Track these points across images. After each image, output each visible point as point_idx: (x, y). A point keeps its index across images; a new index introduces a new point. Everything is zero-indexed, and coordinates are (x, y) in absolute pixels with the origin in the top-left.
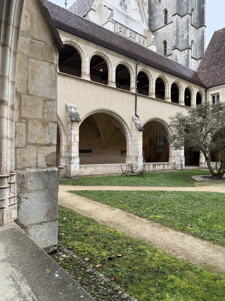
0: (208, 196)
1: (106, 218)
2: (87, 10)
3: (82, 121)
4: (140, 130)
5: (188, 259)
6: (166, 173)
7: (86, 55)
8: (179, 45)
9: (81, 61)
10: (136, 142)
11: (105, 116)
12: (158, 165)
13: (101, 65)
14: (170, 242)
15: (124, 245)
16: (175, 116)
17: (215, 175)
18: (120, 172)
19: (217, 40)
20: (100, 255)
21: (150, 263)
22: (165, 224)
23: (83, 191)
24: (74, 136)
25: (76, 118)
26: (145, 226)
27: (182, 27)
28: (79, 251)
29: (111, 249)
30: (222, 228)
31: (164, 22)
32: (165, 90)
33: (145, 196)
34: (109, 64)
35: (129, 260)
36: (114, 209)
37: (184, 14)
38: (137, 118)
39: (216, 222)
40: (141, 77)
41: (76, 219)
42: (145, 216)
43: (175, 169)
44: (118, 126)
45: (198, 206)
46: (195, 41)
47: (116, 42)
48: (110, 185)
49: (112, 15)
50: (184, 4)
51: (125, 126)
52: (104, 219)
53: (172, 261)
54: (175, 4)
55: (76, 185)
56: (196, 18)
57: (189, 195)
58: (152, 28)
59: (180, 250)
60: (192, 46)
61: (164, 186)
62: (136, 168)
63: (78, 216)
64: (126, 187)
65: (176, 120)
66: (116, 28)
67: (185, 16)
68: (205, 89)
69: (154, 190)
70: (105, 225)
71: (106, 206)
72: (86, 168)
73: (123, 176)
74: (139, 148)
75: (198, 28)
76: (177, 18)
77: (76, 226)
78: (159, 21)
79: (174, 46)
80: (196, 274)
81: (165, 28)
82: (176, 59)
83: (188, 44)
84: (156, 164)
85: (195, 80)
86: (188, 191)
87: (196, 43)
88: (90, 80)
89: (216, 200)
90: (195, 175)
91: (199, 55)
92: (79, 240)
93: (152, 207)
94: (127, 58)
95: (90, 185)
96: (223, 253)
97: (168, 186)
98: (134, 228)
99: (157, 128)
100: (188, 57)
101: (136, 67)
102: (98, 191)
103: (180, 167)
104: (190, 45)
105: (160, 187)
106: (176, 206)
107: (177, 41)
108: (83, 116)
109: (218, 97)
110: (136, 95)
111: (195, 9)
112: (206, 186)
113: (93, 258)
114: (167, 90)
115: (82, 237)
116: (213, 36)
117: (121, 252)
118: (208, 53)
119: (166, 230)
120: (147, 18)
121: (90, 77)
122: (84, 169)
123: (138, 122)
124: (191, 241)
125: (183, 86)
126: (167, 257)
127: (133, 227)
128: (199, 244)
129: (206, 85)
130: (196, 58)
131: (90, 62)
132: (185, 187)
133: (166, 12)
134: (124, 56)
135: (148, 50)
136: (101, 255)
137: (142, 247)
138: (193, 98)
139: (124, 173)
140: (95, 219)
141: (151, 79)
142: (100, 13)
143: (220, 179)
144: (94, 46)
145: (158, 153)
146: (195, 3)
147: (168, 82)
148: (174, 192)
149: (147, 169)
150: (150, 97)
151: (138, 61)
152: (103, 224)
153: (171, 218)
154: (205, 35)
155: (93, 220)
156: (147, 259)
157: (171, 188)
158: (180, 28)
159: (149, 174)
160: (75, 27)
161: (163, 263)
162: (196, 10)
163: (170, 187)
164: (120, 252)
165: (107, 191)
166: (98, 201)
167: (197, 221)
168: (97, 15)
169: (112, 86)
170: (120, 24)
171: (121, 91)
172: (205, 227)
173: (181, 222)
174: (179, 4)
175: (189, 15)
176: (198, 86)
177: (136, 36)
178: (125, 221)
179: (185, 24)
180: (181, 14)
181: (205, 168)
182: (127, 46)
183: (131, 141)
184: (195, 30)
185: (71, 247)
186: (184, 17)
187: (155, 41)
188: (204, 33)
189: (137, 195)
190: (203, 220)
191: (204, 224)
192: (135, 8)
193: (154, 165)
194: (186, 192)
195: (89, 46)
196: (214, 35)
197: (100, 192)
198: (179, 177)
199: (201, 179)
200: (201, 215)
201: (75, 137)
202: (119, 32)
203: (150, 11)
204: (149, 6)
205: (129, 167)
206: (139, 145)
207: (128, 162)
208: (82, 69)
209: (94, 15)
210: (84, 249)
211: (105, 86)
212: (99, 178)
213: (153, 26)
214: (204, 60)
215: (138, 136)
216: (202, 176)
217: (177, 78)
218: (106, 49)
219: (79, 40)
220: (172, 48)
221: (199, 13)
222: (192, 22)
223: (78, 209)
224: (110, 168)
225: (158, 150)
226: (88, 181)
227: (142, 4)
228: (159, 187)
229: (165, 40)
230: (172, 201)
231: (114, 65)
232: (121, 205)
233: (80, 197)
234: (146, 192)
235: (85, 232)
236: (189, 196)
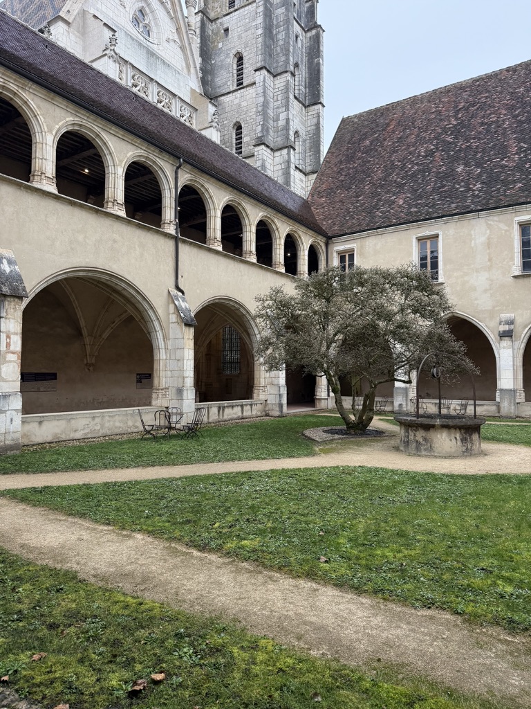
0: (348, 476)
1: (110, 564)
2: (46, 18)
3: (31, 296)
4: (188, 325)
5: (337, 653)
6: (249, 426)
7: (45, 127)
8: (270, 137)
9: (31, 141)
10: (178, 352)
11: (96, 286)
12: (230, 406)
13: (84, 159)
14: (287, 611)
15: (170, 641)
16: (268, 294)
17: (351, 425)
18: (136, 430)
19: (348, 137)
20: (101, 688)
21: (245, 688)
22: (266, 563)
23: (34, 490)
24: (8, 337)
25: (14, 289)
26: (219, 576)
27: (275, 98)
28: (33, 684)
29: (133, 659)
30: (395, 557)
31: (236, 80)
32: (242, 233)
33: (206, 488)
34: (108, 157)
35: (187, 688)
36: (129, 536)
37: (280, 70)
38: (180, 294)
39: (378, 542)
40: (188, 198)
41: (19, 578)
42: (214, 546)
43: (267, 415)
44: (131, 311)
45: (332, 505)
46: (302, 133)
47: (126, 108)
48: (112, 468)
49: (113, 41)
50: (279, 48)
51: (151, 312)
52: (103, 568)
53: (300, 669)
54: (260, 44)
55: (13, 472)
56: (303, 85)
57: (308, 478)
58: (208, 89)
59: (314, 630)
60: (297, 143)
61: (249, 459)
62: (179, 417)
63: (25, 568)
64: (155, 468)
65: (271, 303)
66: (124, 76)
67: (282, 76)
68: (325, 239)
69: (228, 471)
70: (110, 586)
71: (106, 528)
72: (40, 423)
73: (146, 439)
74: (185, 369)
75: (309, 106)
76: (264, 78)
77: (19, 601)
78: (225, 79)
79: (258, 138)
80: (365, 696)
81: (238, 94)
82: (263, 166)
83: (287, 138)
84: (226, 405)
85: (302, 216)
86: (302, 467)
87: (304, 137)
88: (56, 192)
89: (365, 485)
90: (309, 428)
91: (310, 165)
92: (34, 647)
93: (230, 518)
94: (153, 148)
95: (54, 471)
96: (409, 623)
97: (257, 459)
98: (189, 585)
99: (226, 321)
100: (289, 167)
101: (176, 173)
102: (80, 487)
103: (277, 409)
104: (293, 139)
105: (240, 462)
106: (284, 510)
107: (265, 129)
108: (34, 283)
109: (352, 257)
110: (176, 239)
111: (302, 64)
112: (338, 453)
113: (81, 703)
114: (248, 234)
115: (40, 634)
116: (339, 128)
117: (164, 665)
118: (329, 163)
119: (270, 578)
120: (198, 66)
121: (55, 185)
122: (35, 425)
123: (184, 305)
124: (333, 601)
125: (282, 229)
126: (288, 660)
127: (185, 582)
128: (353, 607)
129: (327, 231)
130: (304, 171)
131: (57, 147)
132: (294, 457)
133: (240, 59)
134: (146, 144)
135: (203, 138)
136: (105, 684)
137: (217, 640)
138: (302, 257)
139: (148, 432)
140: (76, 572)
141: (211, 206)
142: (83, 32)
143: (362, 435)
144: (67, 107)
145: (227, 379)
146: (302, 53)
147: (250, 216)
148: (273, 471)
149: (205, 419)
150: (211, 247)
151: (181, 160)
152: (101, 584)
153: (278, 544)
154: (321, 122)
155: (72, 576)
156: (237, 675)
157: (264, 461)
158: (271, 100)
159: (211, 430)
160: (16, 53)
161: (280, 680)
162: (304, 68)
163: (263, 459)
164: (161, 667)
165: (106, 484)
166: (83, 515)
167: (338, 544)
168: (74, 34)
169: (115, 213)
170: (133, 66)
171: (139, 226)
172: (358, 558)
173: (302, 551)
174: (268, 47)
175: (290, 75)
176: (311, 233)
177: (173, 101)
178: (163, 567)
179: (280, 92)
180: (272, 70)
181: (327, 410)
182: (152, 122)
183: (166, 349)
184: (302, 109)
185: (6, 675)
186: (278, 77)
187: (216, 120)
188: (321, 119)
189: (188, 489)
190: (350, 540)
191: (355, 552)
192: (171, 38)
193: (219, 408)
194: (299, 469)
195: (53, 106)
196: (340, 125)
197: (84, 489)
198: (278, 433)
199: (325, 435)
200: (343, 528)
201: (10, 338)
202: (131, 85)
203: (205, 51)
204: (201, 40)
205: (163, 417)
206: (185, 361)
207: (159, 402)
208: (33, 161)
209: (66, 33)
210: (51, 676)
211: (97, 211)
212: (81, 449)
213: (211, 85)
214: (322, 175)
215: (183, 338)
216: (326, 428)
217: (269, 209)
218: (99, 120)
219: (26, 86)
220: (253, 142)
221: (310, 74)
222: (297, 92)
223: (23, 546)
224: (109, 421)
225: (228, 372)
226: (47, 459)
227: (187, 32)
228: (237, 462)
229: (238, 122)
230: (273, 498)
231: (121, 161)
232: (149, 522)
233: (29, 508)
234: (208, 477)
235: (50, 615)
236: (306, 479)
